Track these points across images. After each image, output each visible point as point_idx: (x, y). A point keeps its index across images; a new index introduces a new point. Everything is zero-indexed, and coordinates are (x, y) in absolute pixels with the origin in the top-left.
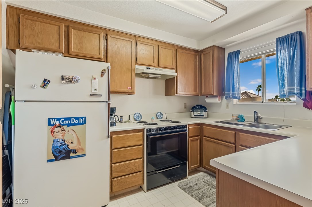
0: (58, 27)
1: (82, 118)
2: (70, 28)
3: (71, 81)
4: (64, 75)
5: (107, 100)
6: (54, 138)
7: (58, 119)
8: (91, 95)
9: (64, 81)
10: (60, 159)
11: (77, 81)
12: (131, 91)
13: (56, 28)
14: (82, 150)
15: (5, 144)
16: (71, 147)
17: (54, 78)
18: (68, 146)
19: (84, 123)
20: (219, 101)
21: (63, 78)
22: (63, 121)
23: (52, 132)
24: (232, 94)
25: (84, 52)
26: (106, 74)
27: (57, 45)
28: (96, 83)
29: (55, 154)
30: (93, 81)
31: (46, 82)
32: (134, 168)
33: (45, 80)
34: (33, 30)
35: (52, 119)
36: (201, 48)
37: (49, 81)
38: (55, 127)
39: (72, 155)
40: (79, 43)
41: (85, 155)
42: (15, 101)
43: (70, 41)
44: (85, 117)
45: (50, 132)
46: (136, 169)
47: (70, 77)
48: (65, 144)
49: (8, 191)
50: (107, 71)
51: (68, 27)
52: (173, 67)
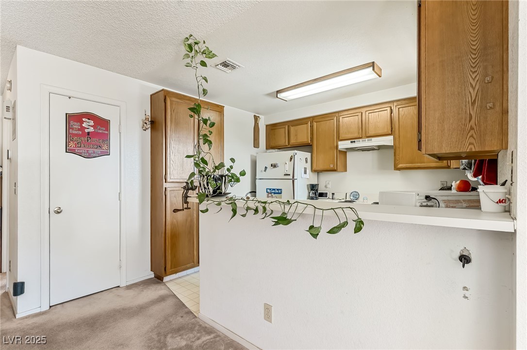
0: (285, 129)
2: (290, 127)
3: (275, 167)
4: (272, 163)
5: (292, 178)
8: (285, 175)
9: (272, 167)
11: (278, 166)
12: (333, 169)
17: (269, 166)
19: (281, 193)
22: (272, 191)
25: (298, 141)
27: (284, 141)
30: (286, 165)
34: (275, 135)
35: (268, 189)
37: (267, 168)
38: (269, 194)
40: (296, 136)
43: (290, 135)
44: (282, 190)
47: (275, 164)
50: (293, 157)
52: (387, 133)
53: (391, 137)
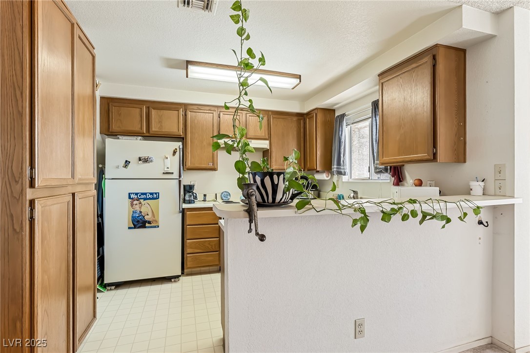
0: (140, 109)
1: (156, 193)
2: (151, 109)
3: (147, 161)
4: (141, 156)
5: (178, 178)
6: (133, 210)
7: (137, 194)
8: (164, 173)
9: (141, 162)
10: (138, 228)
11: (151, 161)
12: (213, 167)
13: (138, 110)
14: (156, 221)
15: (99, 213)
16: (147, 218)
17: (133, 159)
18: (144, 217)
19: (157, 198)
20: (327, 177)
21: (140, 159)
22: (140, 196)
23: (132, 205)
24: (337, 168)
25: (163, 130)
26: (178, 153)
27: (139, 126)
28: (168, 163)
29: (135, 223)
30: (166, 160)
31: (127, 163)
32: (210, 247)
33: (126, 161)
34: (120, 115)
35: (132, 193)
36: (305, 111)
37: (129, 162)
38: (134, 201)
39: (147, 225)
40: (159, 123)
41: (158, 226)
42: (106, 179)
43: (150, 121)
44: (159, 193)
45: (130, 204)
46: (212, 247)
47: (146, 158)
48: (142, 215)
49: (101, 249)
50: (178, 150)
51: (149, 107)
52: (265, 138)
53: (268, 142)
